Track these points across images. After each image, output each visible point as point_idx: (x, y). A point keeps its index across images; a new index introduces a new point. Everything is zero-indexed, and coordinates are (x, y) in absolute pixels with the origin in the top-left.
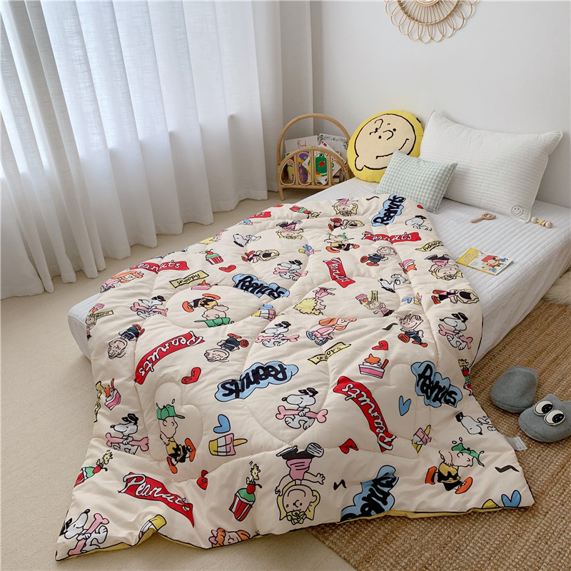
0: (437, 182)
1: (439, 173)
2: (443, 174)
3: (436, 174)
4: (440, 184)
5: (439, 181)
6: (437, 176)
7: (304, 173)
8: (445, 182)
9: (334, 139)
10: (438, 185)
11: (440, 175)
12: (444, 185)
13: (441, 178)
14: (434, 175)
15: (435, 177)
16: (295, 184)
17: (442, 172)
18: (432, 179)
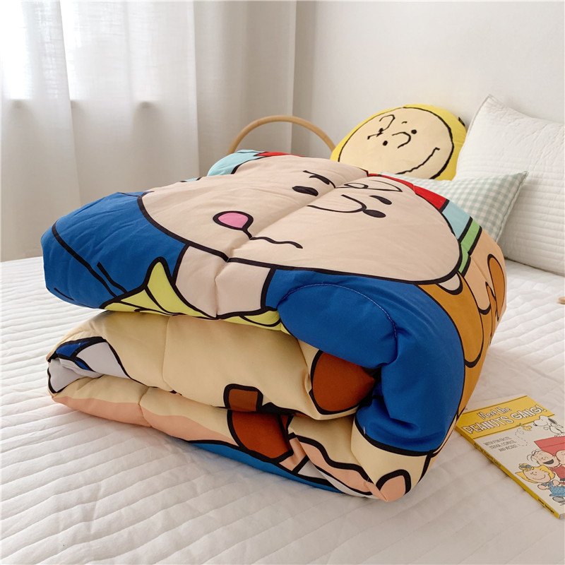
0: (486, 208)
1: (489, 190)
2: (498, 193)
3: (484, 192)
4: (494, 211)
5: (492, 206)
6: (486, 197)
8: (504, 209)
10: (489, 212)
11: (492, 194)
12: (501, 216)
13: (495, 199)
14: (478, 195)
15: (480, 198)
17: (495, 188)
18: (475, 201)
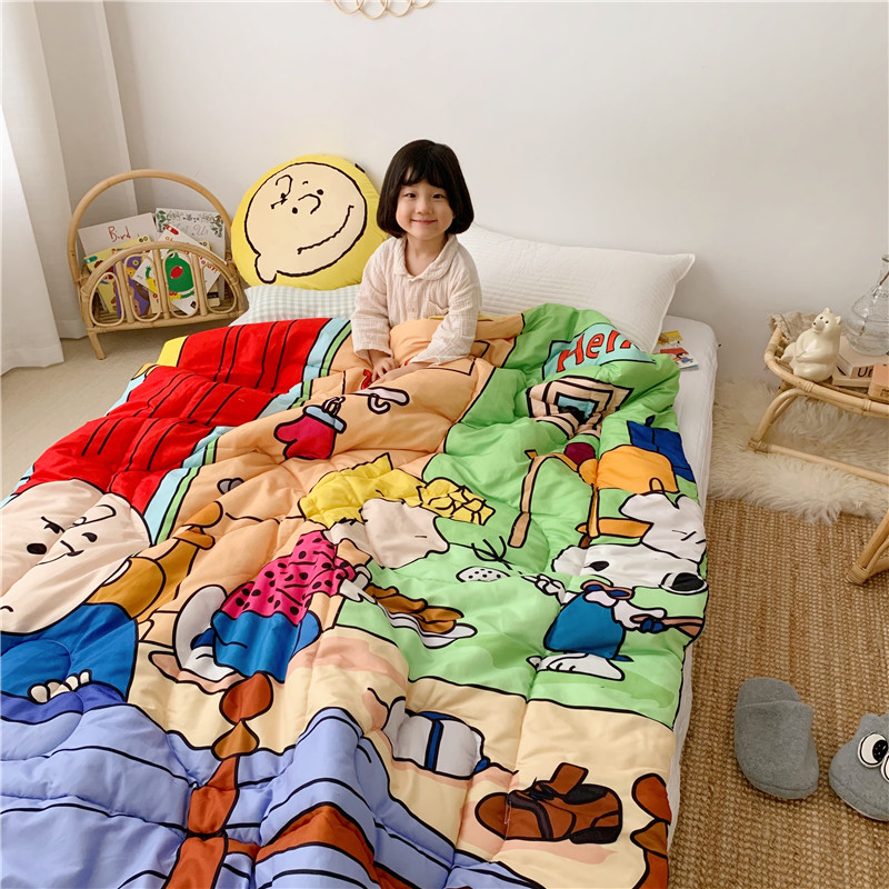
7: (142, 295)
9: (189, 218)
16: (125, 321)
